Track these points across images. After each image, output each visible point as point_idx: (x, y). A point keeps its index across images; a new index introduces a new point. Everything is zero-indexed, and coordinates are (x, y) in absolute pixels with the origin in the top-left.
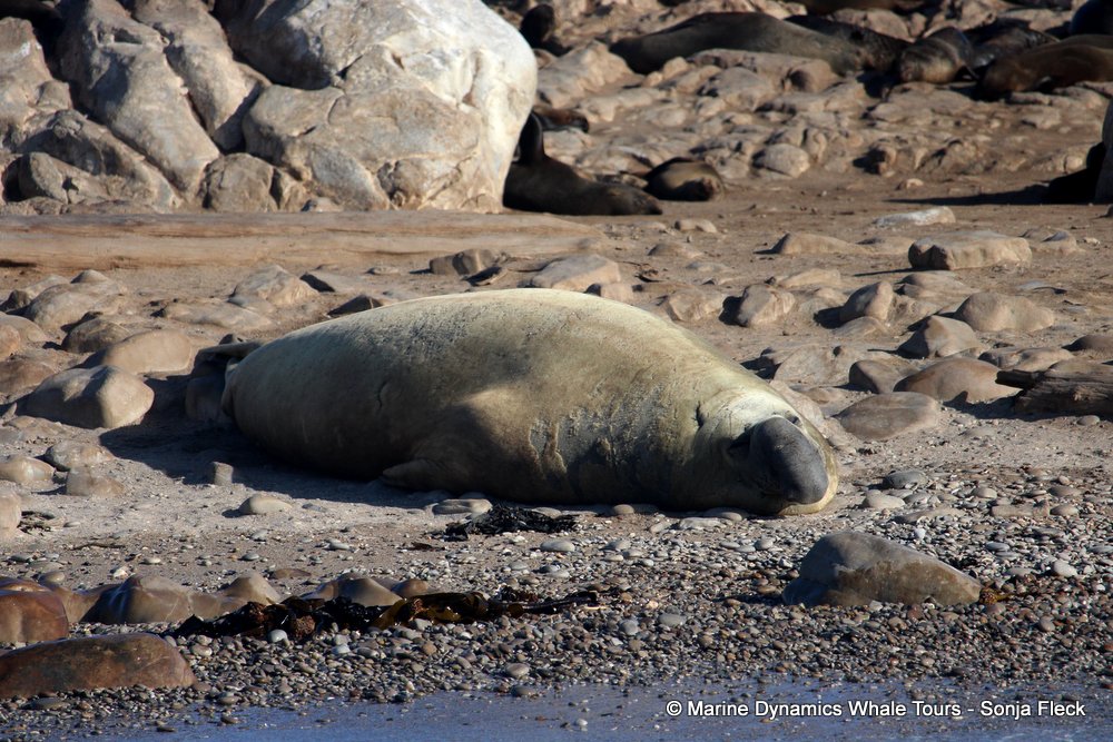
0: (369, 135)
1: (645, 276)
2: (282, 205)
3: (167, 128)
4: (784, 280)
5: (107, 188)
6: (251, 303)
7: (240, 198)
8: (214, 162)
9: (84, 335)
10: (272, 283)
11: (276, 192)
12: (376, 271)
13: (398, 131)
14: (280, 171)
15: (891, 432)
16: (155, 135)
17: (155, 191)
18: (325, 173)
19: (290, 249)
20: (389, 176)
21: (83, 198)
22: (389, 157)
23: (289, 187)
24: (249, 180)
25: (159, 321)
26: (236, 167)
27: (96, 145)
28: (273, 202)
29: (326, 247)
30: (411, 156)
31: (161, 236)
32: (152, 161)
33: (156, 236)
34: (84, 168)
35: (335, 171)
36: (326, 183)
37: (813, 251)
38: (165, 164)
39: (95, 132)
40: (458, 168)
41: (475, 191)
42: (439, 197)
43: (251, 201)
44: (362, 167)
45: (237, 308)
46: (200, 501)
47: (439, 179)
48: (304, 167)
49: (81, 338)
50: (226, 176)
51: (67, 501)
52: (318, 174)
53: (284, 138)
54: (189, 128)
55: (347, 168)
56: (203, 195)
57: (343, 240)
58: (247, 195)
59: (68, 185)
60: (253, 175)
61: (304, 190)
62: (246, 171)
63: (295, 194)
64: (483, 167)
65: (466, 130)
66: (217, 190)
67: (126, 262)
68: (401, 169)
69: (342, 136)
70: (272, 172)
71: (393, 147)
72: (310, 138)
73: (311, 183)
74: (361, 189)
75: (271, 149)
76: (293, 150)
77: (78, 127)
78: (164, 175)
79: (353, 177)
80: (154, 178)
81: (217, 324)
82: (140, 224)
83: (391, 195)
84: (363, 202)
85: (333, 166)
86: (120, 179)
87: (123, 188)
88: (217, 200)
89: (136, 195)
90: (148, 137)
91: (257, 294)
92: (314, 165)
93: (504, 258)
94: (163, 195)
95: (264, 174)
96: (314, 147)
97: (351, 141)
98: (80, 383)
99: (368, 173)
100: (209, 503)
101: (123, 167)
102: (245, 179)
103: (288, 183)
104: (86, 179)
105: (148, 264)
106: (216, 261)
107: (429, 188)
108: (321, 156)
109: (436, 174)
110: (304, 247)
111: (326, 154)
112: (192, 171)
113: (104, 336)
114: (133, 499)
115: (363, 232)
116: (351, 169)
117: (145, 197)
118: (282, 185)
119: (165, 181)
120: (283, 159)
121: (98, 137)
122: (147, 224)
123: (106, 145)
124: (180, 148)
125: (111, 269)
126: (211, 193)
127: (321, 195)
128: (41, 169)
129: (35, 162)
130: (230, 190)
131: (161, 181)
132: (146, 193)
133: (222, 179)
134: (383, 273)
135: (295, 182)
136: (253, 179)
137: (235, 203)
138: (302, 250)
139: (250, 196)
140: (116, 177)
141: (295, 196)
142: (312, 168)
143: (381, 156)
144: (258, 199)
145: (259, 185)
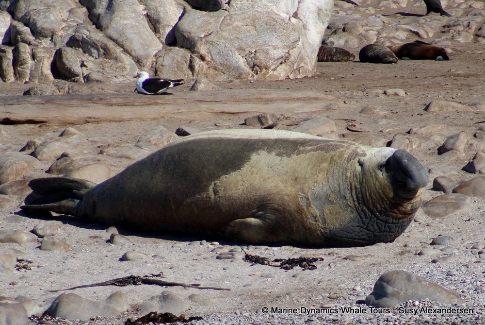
0: (241, 36)
1: (349, 128)
2: (195, 75)
3: (135, 33)
4: (418, 130)
5: (103, 66)
6: (146, 146)
7: (172, 71)
8: (159, 51)
9: (59, 166)
10: (157, 135)
11: (191, 67)
12: (218, 124)
13: (257, 34)
14: (194, 56)
15: (447, 214)
16: (128, 37)
17: (128, 67)
18: (217, 57)
19: (177, 111)
20: (251, 58)
21: (90, 71)
22: (252, 48)
23: (199, 65)
24: (178, 61)
25: (100, 157)
26: (171, 54)
27: (97, 43)
28: (190, 72)
29: (195, 110)
30: (263, 47)
32: (126, 51)
33: (109, 105)
34: (91, 55)
35: (223, 56)
36: (218, 62)
37: (445, 110)
38: (133, 53)
39: (97, 36)
40: (288, 53)
41: (298, 65)
42: (278, 69)
43: (179, 72)
44: (238, 54)
45: (139, 149)
46: (105, 253)
47: (278, 59)
48: (206, 54)
50: (165, 59)
51: (42, 253)
52: (214, 58)
53: (196, 38)
54: (147, 33)
55: (229, 54)
56: (153, 69)
57: (204, 106)
58: (176, 69)
59: (82, 65)
60: (179, 58)
61: (207, 66)
62: (175, 56)
64: (303, 52)
65: (293, 33)
66: (160, 67)
67: (93, 120)
68: (258, 54)
69: (227, 37)
70: (189, 56)
71: (254, 43)
72: (209, 38)
73: (210, 62)
74: (236, 65)
75: (189, 45)
76: (201, 44)
77: (88, 33)
78: (133, 59)
79: (232, 59)
80: (127, 60)
81: (128, 158)
82: (101, 99)
83: (253, 68)
84: (238, 72)
85: (222, 53)
86: (110, 61)
87: (111, 66)
88: (161, 72)
89: (118, 70)
90: (125, 38)
91: (150, 141)
92: (212, 53)
93: (282, 117)
94: (132, 69)
95: (185, 58)
96: (212, 43)
97: (232, 40)
99: (240, 57)
100: (109, 254)
101: (111, 54)
102: (175, 61)
103: (198, 63)
104: (92, 61)
105: (104, 121)
106: (139, 119)
107: (273, 64)
108: (216, 48)
109: (276, 57)
110: (184, 110)
111: (218, 47)
112: (147, 56)
113: (69, 166)
114: (73, 252)
116: (231, 54)
117: (123, 71)
118: (195, 64)
119: (133, 62)
120: (196, 49)
121: (98, 39)
122: (105, 99)
123: (102, 43)
124: (142, 44)
125: (85, 123)
126: (157, 68)
127: (215, 69)
128: (68, 56)
129: (65, 53)
130: (168, 67)
131: (131, 62)
132: (123, 68)
133: (163, 61)
134: (221, 125)
135: (202, 62)
136: (180, 60)
137: (170, 74)
138: (183, 112)
139: (178, 70)
140: (108, 60)
141: (202, 69)
142: (211, 54)
143: (247, 48)
144: (182, 72)
145: (183, 64)
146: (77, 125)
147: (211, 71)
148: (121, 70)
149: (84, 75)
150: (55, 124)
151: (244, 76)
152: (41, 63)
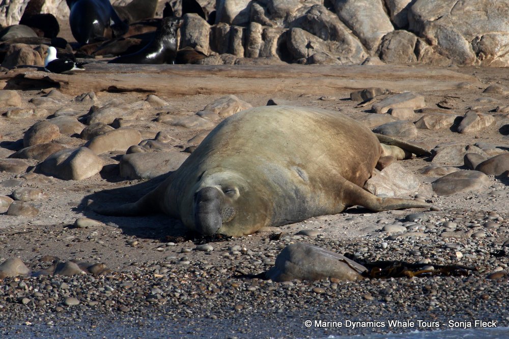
0: (470, 21)
2: (420, 59)
3: (367, 16)
4: (504, 108)
5: (330, 47)
6: (208, 115)
7: (397, 54)
8: (389, 34)
9: (90, 131)
11: (417, 52)
12: (323, 98)
13: (487, 19)
14: (420, 40)
15: (454, 192)
16: (359, 19)
17: (354, 50)
18: (444, 41)
20: (477, 44)
21: (315, 53)
22: (479, 33)
23: (424, 48)
24: (403, 44)
26: (398, 37)
27: (327, 24)
28: (415, 57)
29: (316, 85)
30: (491, 33)
31: (232, 77)
32: (355, 33)
34: (320, 37)
35: (449, 40)
36: (444, 47)
38: (362, 35)
42: (506, 56)
43: (403, 56)
44: (464, 39)
45: (199, 118)
48: (434, 38)
49: (89, 132)
50: (392, 42)
52: (441, 42)
53: (425, 22)
55: (455, 39)
56: (379, 52)
57: (327, 81)
58: (401, 53)
59: (309, 46)
60: (405, 42)
61: (433, 51)
62: (402, 39)
63: (427, 52)
66: (386, 50)
67: (204, 90)
68: (484, 40)
69: (456, 21)
70: (416, 40)
71: (482, 28)
72: (439, 22)
73: (437, 46)
74: (462, 50)
75: (418, 27)
76: (429, 29)
78: (361, 41)
79: (458, 44)
80: (354, 42)
82: (221, 70)
83: (477, 54)
84: (462, 57)
85: (448, 38)
86: (337, 43)
87: (338, 48)
88: (386, 55)
89: (344, 52)
90: (355, 20)
91: (214, 110)
92: (439, 37)
94: (358, 52)
95: (412, 42)
96: (440, 27)
97: (460, 24)
98: (66, 156)
99: (467, 42)
101: (339, 36)
102: (401, 44)
103: (424, 46)
104: (320, 42)
105: (217, 92)
107: (499, 51)
108: (443, 32)
109: (503, 43)
110: (304, 84)
111: (445, 31)
112: (375, 39)
113: (100, 131)
115: (343, 77)
116: (457, 39)
117: (348, 53)
118: (421, 48)
119: (360, 44)
120: (424, 33)
122: (224, 71)
123: (331, 24)
124: (371, 27)
125: (196, 94)
126: (383, 51)
127: (441, 53)
128: (296, 37)
129: (294, 33)
130: (393, 50)
131: (358, 44)
132: (349, 51)
133: (389, 44)
134: (326, 99)
135: (428, 46)
136: (406, 44)
137: (395, 57)
138: (303, 86)
139: (403, 53)
140: (335, 42)
141: (427, 54)
142: (438, 39)
143: (474, 33)
144: (407, 55)
145: (408, 47)
146: (187, 96)
147: (436, 56)
148: (346, 53)
149: (310, 56)
150: (164, 94)
151: (468, 61)
152: (270, 43)
